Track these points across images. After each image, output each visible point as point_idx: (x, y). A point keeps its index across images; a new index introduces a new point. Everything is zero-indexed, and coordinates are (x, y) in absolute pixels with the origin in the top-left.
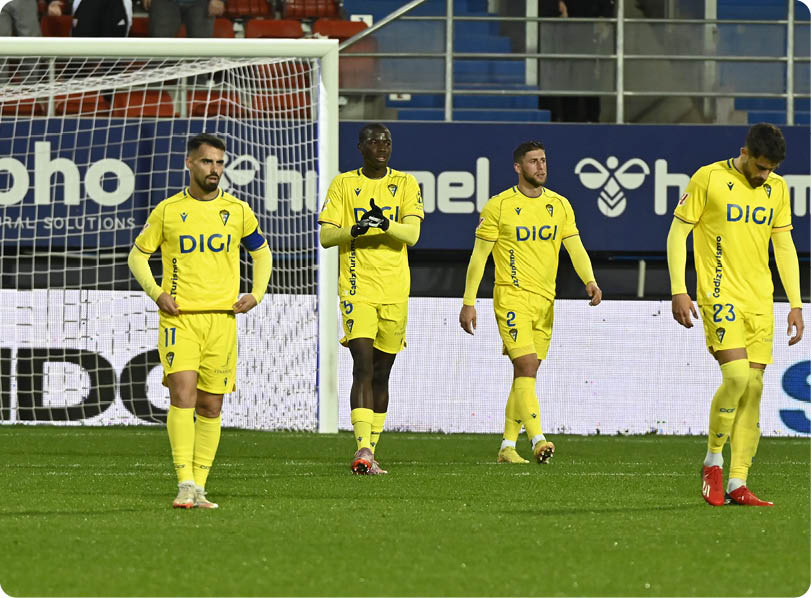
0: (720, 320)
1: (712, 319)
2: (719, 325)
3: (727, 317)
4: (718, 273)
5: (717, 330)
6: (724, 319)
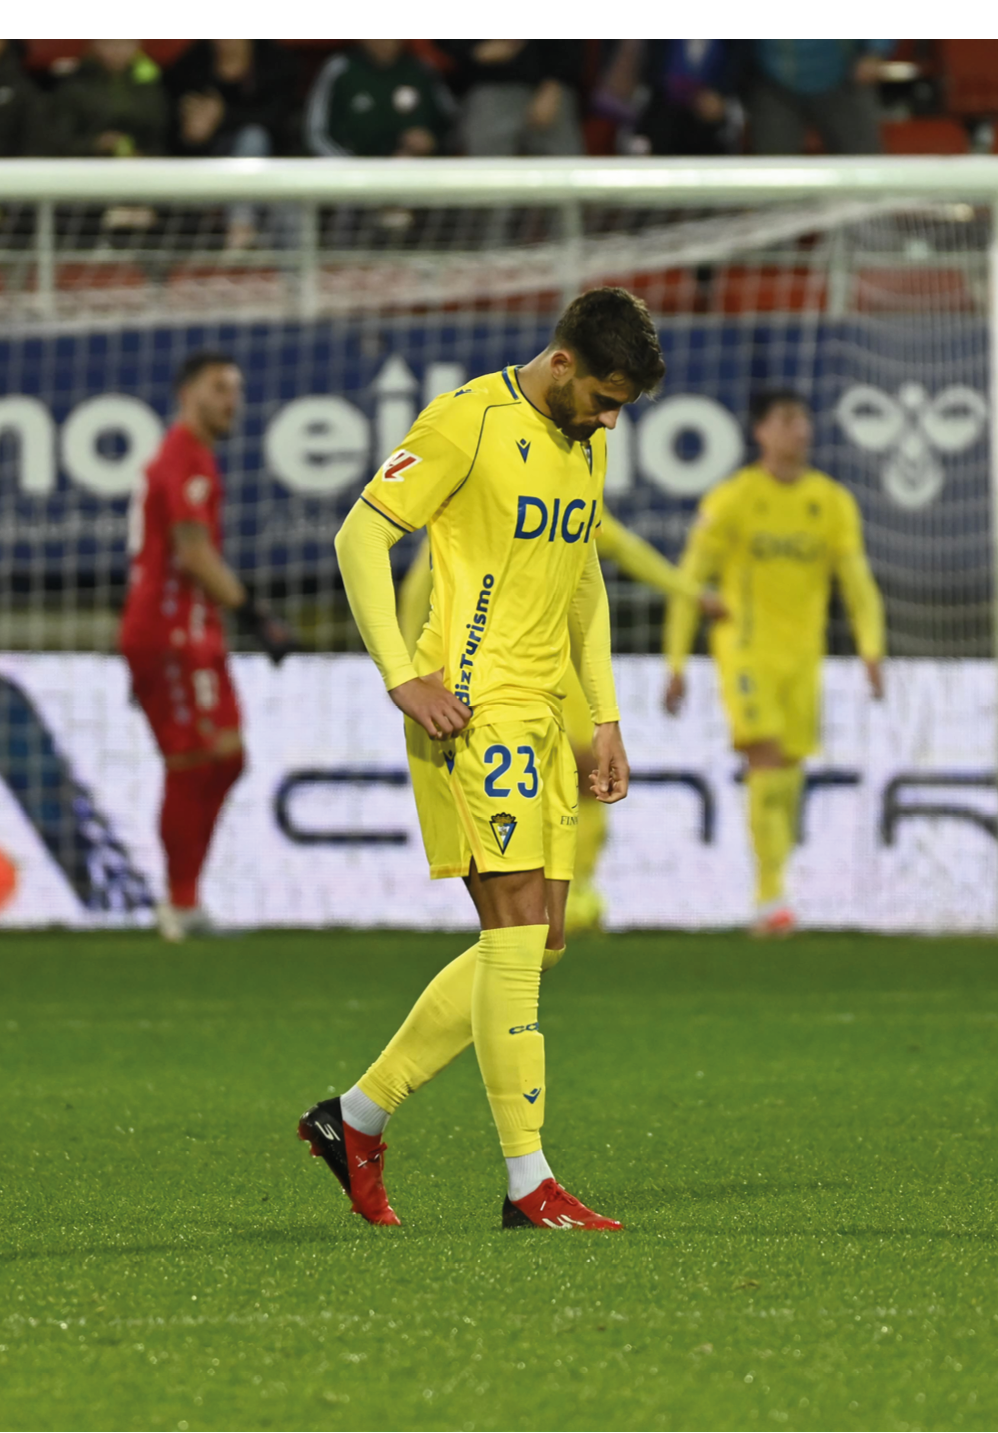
0: (504, 793)
1: (480, 787)
2: (501, 805)
3: (521, 787)
4: (466, 668)
5: (494, 819)
6: (515, 792)
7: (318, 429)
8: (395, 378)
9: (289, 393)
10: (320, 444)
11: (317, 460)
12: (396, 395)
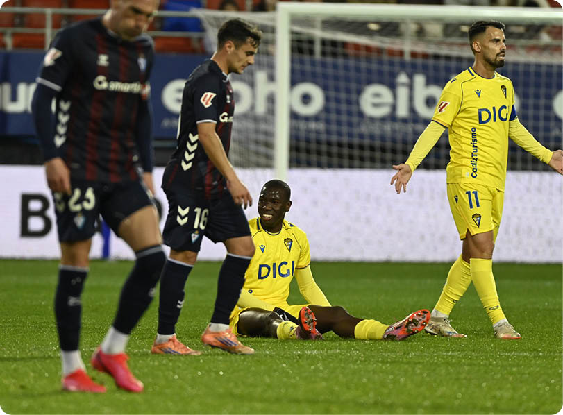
7: (377, 95)
8: (403, 78)
9: (370, 82)
10: (377, 100)
11: (376, 105)
12: (403, 84)
